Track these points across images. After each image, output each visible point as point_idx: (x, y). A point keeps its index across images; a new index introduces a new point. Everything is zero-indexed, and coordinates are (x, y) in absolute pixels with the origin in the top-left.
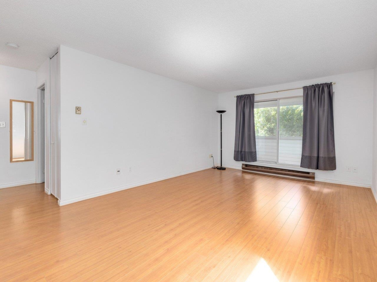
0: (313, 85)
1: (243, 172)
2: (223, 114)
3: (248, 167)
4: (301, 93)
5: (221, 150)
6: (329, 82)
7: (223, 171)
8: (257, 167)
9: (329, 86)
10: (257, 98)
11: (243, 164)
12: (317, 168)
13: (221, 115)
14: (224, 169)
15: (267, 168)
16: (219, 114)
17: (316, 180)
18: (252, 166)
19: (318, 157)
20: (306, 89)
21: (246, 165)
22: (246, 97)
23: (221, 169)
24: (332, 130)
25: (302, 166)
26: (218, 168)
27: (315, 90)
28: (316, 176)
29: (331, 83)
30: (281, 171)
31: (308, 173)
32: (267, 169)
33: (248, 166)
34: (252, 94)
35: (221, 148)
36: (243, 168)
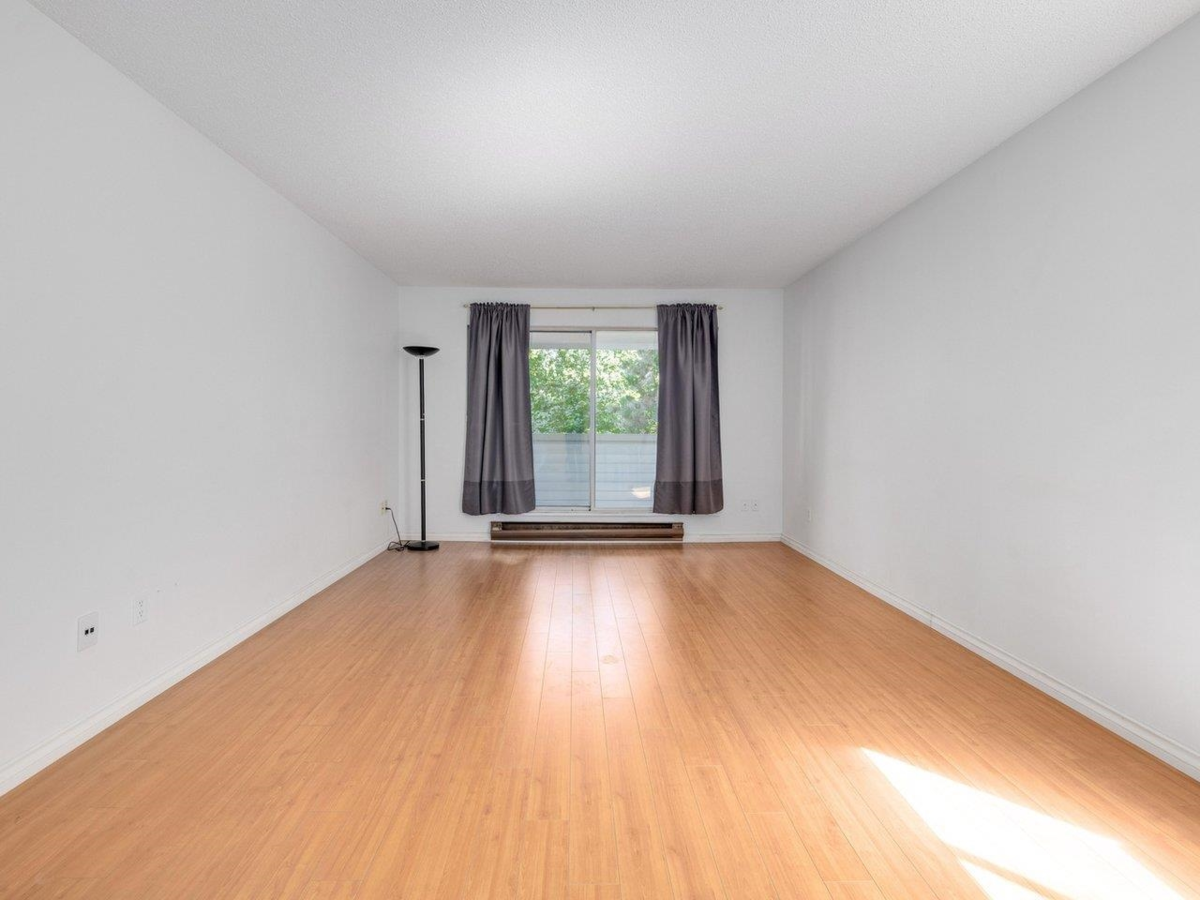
0: (679, 305)
1: (495, 548)
2: (427, 359)
3: (510, 529)
4: (651, 319)
5: (423, 484)
6: (710, 302)
7: (429, 556)
8: (537, 526)
9: (712, 310)
10: (536, 319)
11: (493, 524)
12: (694, 509)
13: (421, 362)
14: (434, 547)
15: (565, 526)
16: (416, 359)
17: (686, 539)
18: (522, 526)
19: (695, 483)
20: (662, 309)
21: (505, 525)
22: (503, 311)
23: (424, 547)
24: (716, 416)
25: (657, 509)
26: (412, 548)
27: (684, 318)
28: (687, 529)
29: (715, 306)
30: (603, 528)
31: (669, 526)
32: (567, 528)
33: (510, 526)
34: (522, 305)
35: (423, 477)
36: (494, 536)
